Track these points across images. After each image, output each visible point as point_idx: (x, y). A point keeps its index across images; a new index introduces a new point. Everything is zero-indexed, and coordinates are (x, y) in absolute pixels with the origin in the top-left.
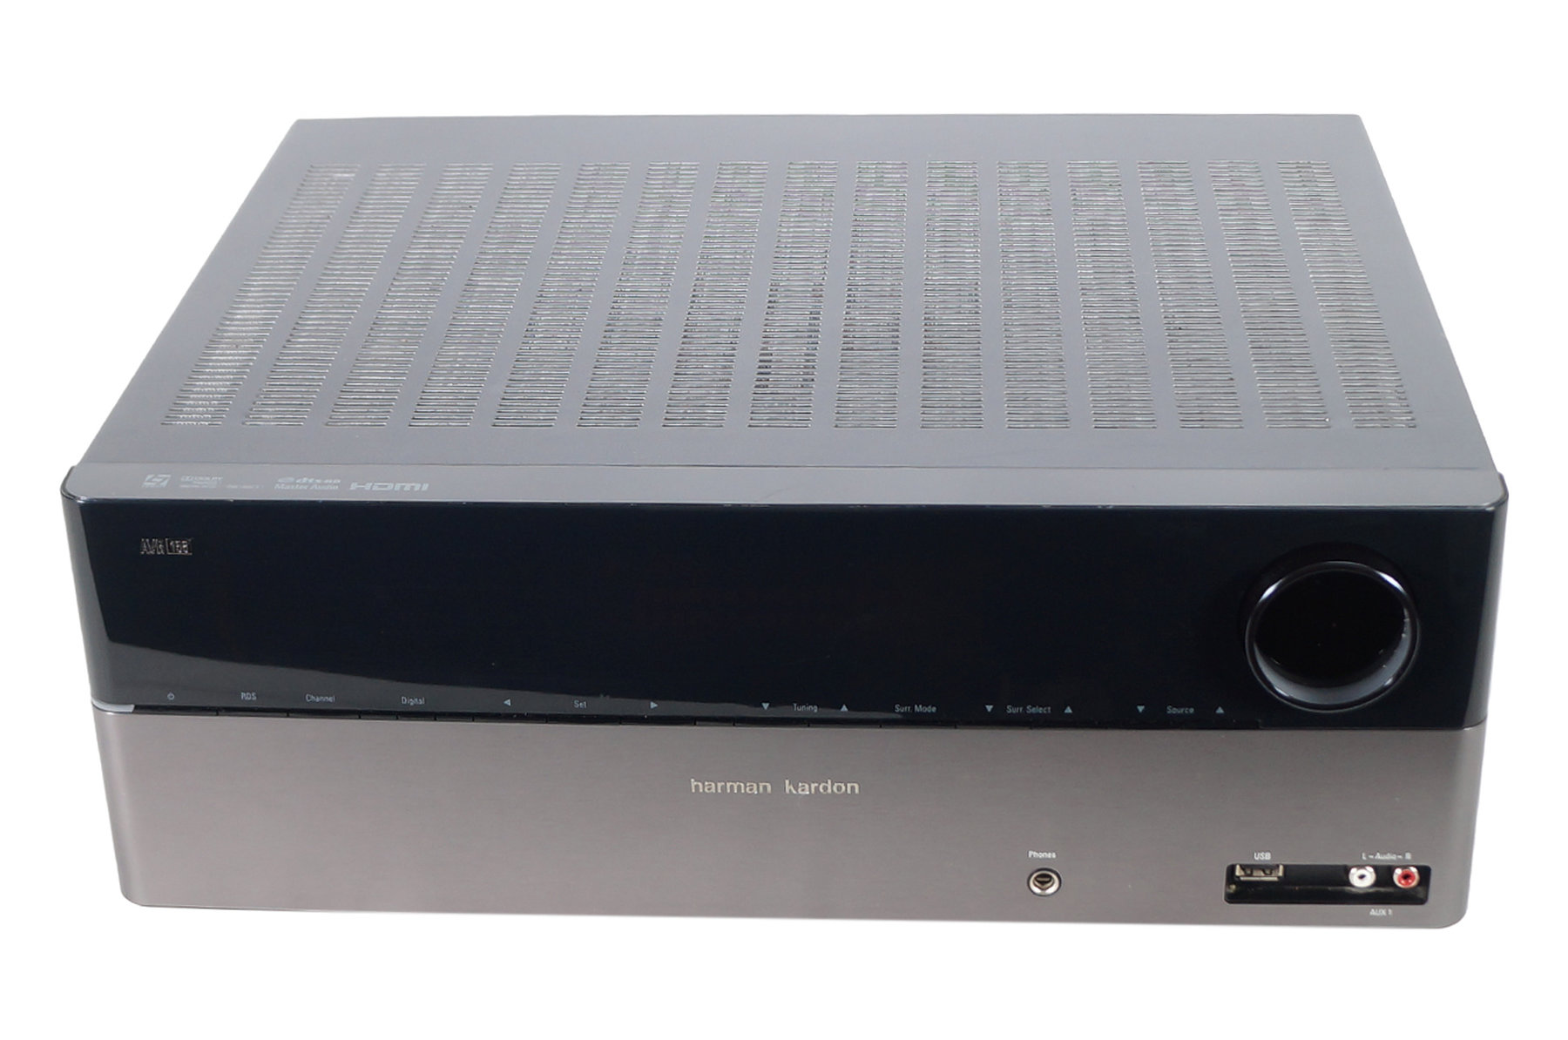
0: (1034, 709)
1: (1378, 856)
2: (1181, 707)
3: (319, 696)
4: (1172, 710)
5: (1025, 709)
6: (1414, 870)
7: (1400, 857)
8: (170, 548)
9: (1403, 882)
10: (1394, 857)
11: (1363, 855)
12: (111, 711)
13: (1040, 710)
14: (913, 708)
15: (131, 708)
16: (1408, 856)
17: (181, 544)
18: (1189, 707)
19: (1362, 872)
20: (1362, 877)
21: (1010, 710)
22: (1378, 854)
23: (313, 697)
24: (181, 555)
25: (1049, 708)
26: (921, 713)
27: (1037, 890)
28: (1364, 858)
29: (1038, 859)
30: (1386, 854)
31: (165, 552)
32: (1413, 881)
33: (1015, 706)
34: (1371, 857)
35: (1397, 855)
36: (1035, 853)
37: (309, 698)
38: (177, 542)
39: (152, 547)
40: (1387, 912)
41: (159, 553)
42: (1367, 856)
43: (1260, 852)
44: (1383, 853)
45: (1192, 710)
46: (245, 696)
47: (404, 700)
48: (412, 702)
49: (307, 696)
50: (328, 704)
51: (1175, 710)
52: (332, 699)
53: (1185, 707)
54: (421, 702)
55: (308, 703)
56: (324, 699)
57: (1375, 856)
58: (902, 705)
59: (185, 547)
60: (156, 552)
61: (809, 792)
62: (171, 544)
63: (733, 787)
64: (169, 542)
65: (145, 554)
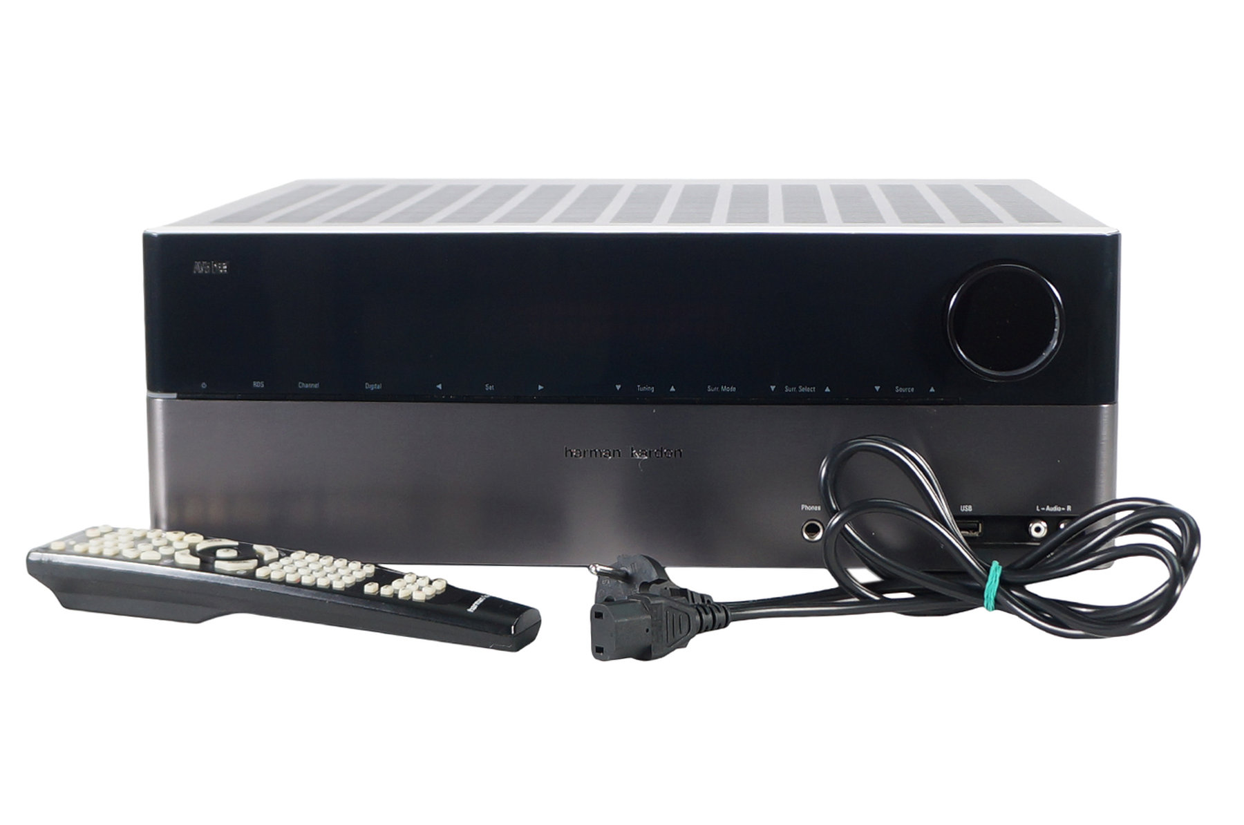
0: (804, 389)
1: (1048, 508)
2: (906, 387)
3: (308, 383)
4: (899, 390)
5: (798, 389)
7: (1063, 509)
8: (214, 268)
10: (1059, 509)
11: (1038, 507)
12: (159, 400)
13: (808, 390)
14: (720, 389)
15: (174, 395)
16: (1069, 508)
17: (222, 266)
18: (911, 387)
19: (1037, 525)
20: (1038, 530)
21: (789, 390)
22: (1048, 507)
23: (303, 384)
24: (221, 275)
25: (814, 388)
26: (726, 392)
27: (806, 536)
28: (1038, 510)
29: (808, 511)
30: (1053, 506)
31: (211, 270)
33: (790, 387)
34: (1043, 509)
35: (1062, 507)
36: (806, 506)
37: (301, 385)
38: (219, 264)
39: (200, 268)
41: (206, 272)
42: (1041, 509)
43: (965, 505)
44: (1052, 506)
45: (913, 390)
46: (256, 384)
47: (368, 386)
48: (373, 387)
49: (300, 383)
50: (314, 389)
51: (901, 390)
52: (316, 386)
53: (908, 387)
54: (379, 387)
55: (301, 389)
56: (311, 385)
57: (1046, 508)
58: (712, 386)
59: (225, 267)
60: (204, 272)
61: (646, 458)
62: (215, 265)
63: (594, 453)
64: (214, 263)
65: (197, 273)
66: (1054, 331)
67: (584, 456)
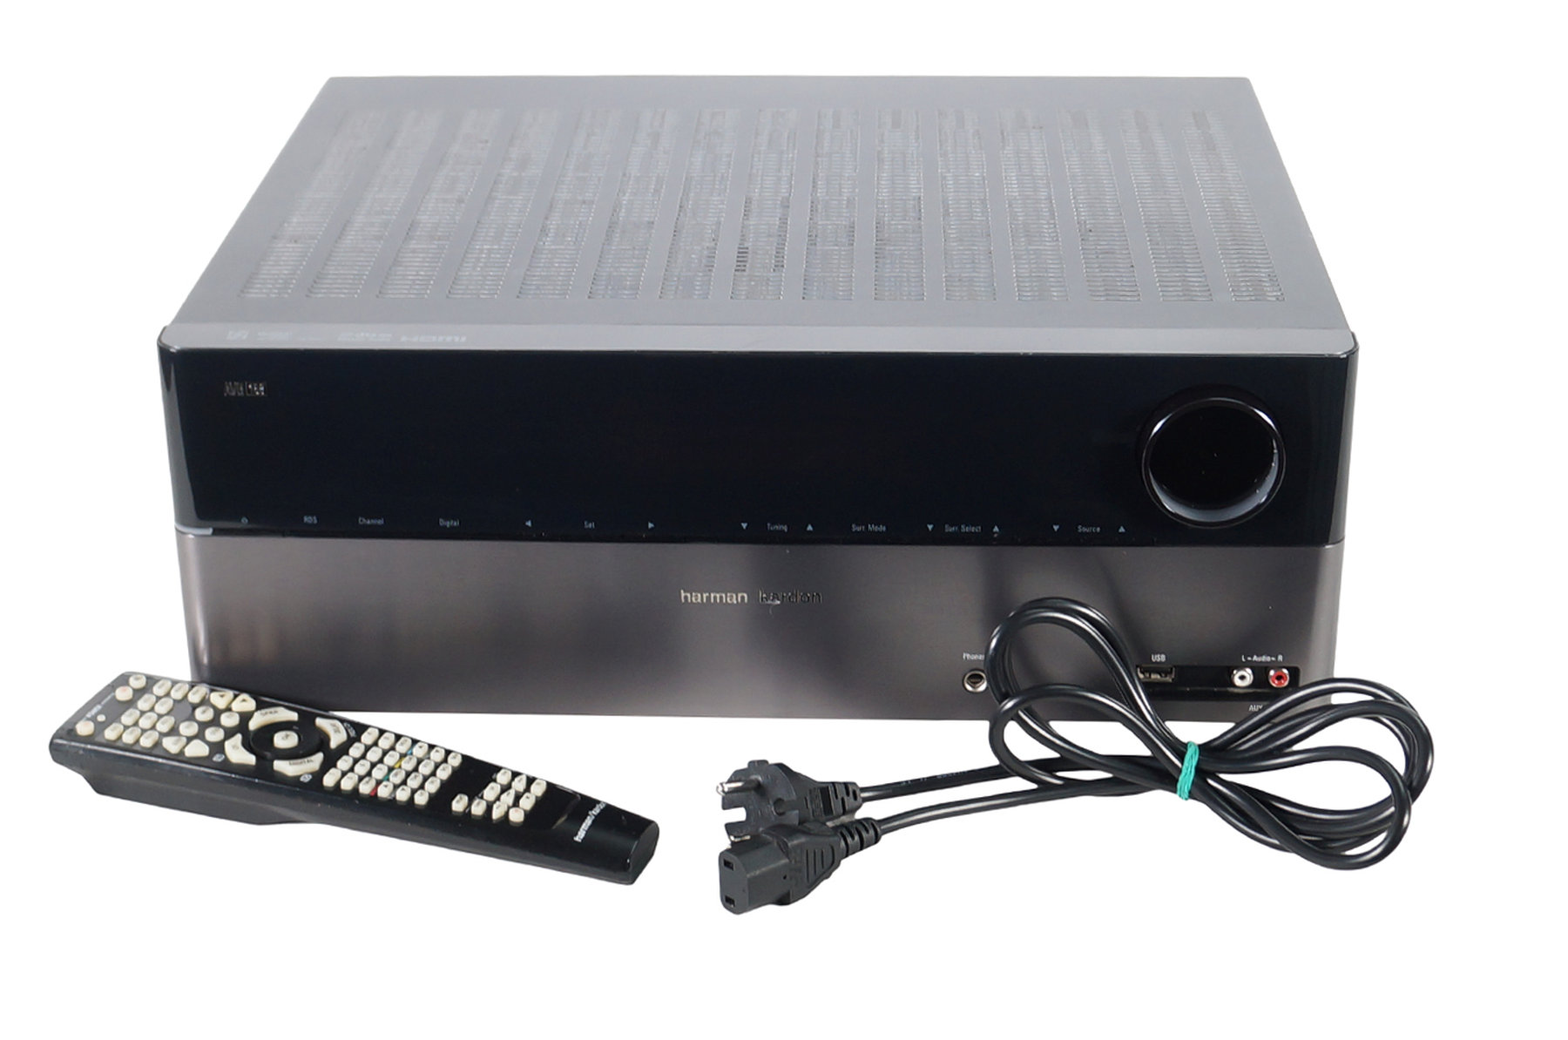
0: (968, 528)
1: (1255, 658)
2: (1089, 526)
3: (370, 519)
4: (1081, 529)
5: (960, 528)
6: (1285, 671)
7: (1273, 659)
8: (249, 390)
9: (1276, 682)
10: (1269, 659)
11: (1243, 656)
12: (192, 534)
13: (973, 529)
14: (867, 528)
15: (210, 531)
16: (1280, 658)
17: (258, 387)
18: (1096, 527)
19: (1242, 673)
20: (1242, 678)
21: (949, 529)
22: (1257, 656)
23: (364, 520)
24: (257, 396)
25: (980, 527)
26: (873, 532)
27: (969, 688)
28: (1243, 660)
29: (971, 660)
31: (245, 392)
32: (1285, 681)
33: (952, 525)
34: (1249, 659)
35: (1271, 657)
36: (968, 655)
37: (361, 521)
38: (255, 385)
39: (232, 390)
41: (239, 394)
42: (1246, 658)
43: (1157, 654)
44: (1261, 656)
45: (1098, 529)
46: (307, 520)
47: (442, 522)
48: (448, 524)
49: (360, 519)
50: (377, 525)
51: (1085, 530)
52: (380, 522)
53: (1093, 526)
54: (456, 524)
55: (361, 525)
56: (373, 522)
57: (1252, 657)
58: (858, 525)
59: (262, 389)
60: (237, 394)
61: (779, 602)
62: (250, 386)
64: (248, 385)
65: (228, 395)
66: (1271, 465)
67: (702, 600)
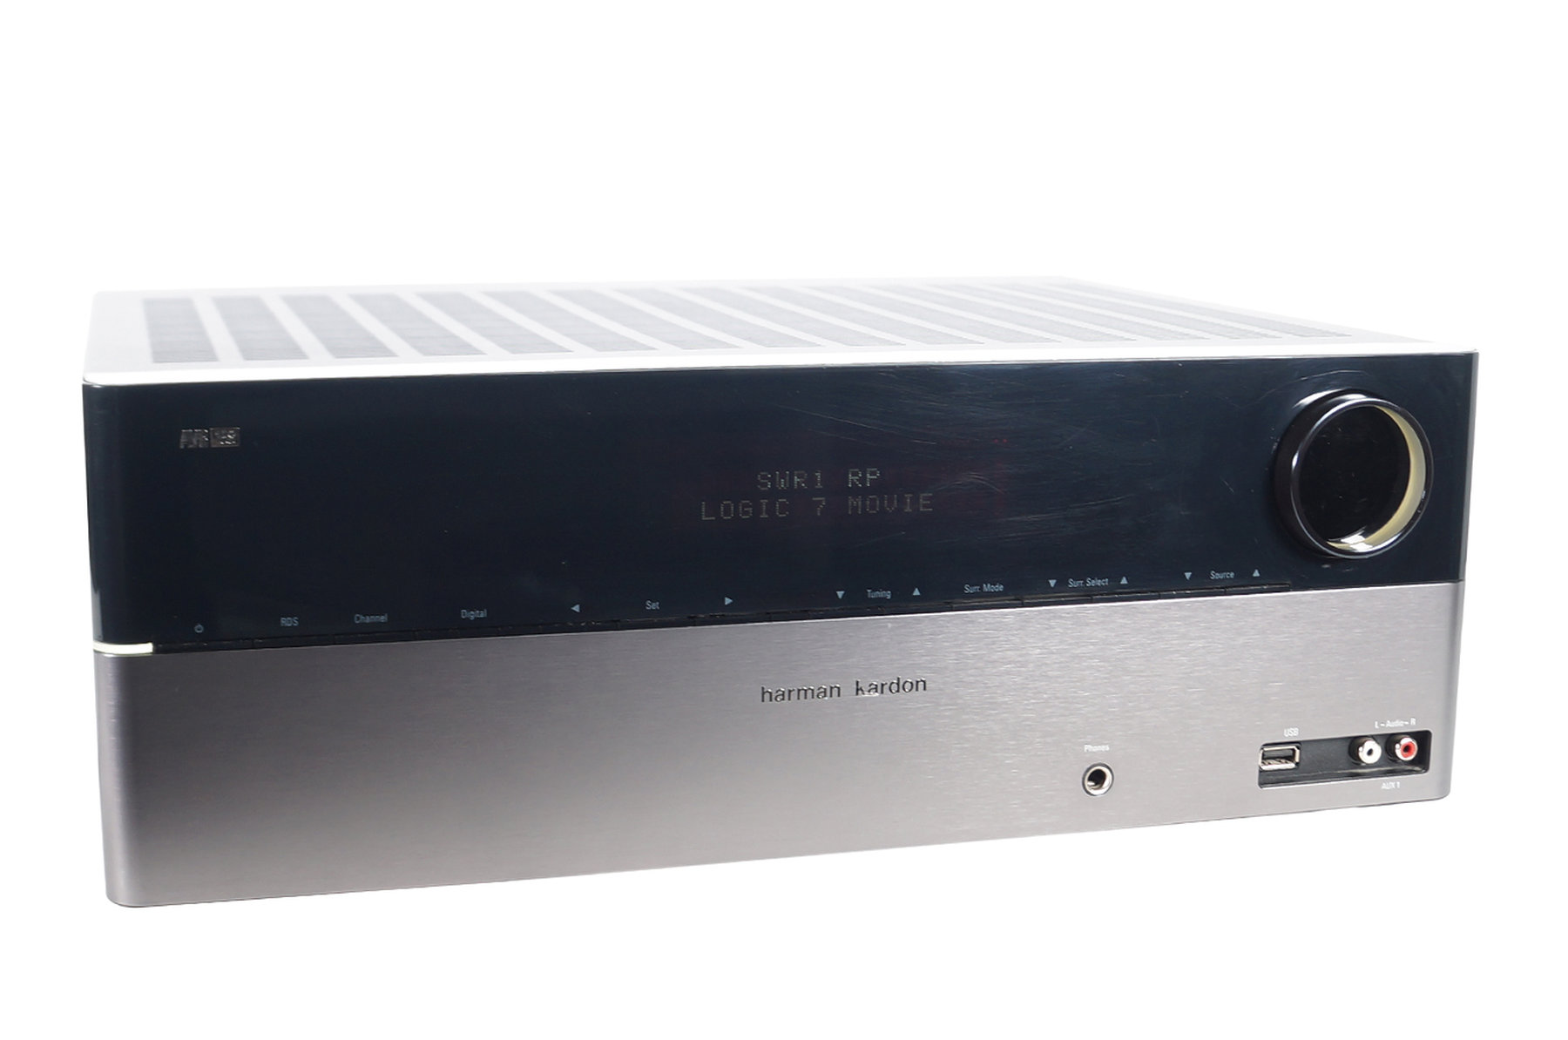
0: (1093, 581)
1: (1389, 724)
2: (1223, 572)
3: (369, 615)
4: (1215, 576)
5: (1085, 582)
6: (1413, 741)
7: (1407, 723)
8: (215, 439)
9: (1406, 753)
10: (1401, 725)
11: (1376, 723)
13: (1099, 582)
14: (981, 589)
15: (149, 648)
16: (1414, 721)
17: (228, 434)
18: (1230, 571)
19: (1371, 746)
20: (1370, 752)
21: (1074, 583)
22: (1388, 721)
23: (362, 617)
24: (225, 448)
25: (1107, 579)
26: (989, 593)
28: (1377, 727)
29: (1091, 754)
30: (1394, 721)
31: (209, 443)
32: (1413, 752)
33: (1075, 579)
34: (1382, 725)
35: (1405, 720)
36: (1088, 748)
37: (358, 618)
38: (223, 432)
39: (194, 438)
40: (1396, 784)
41: (200, 446)
42: (1379, 725)
43: (1289, 728)
45: (1232, 575)
46: (286, 622)
47: (464, 614)
48: (472, 615)
49: (356, 615)
50: (378, 624)
51: (1217, 575)
52: (383, 618)
53: (1227, 571)
54: (483, 615)
55: (357, 625)
56: (373, 618)
57: (1385, 724)
58: (972, 585)
59: (233, 436)
60: (197, 445)
61: (877, 694)
62: (216, 434)
63: (802, 693)
64: (214, 431)
65: (186, 446)
67: (789, 699)
